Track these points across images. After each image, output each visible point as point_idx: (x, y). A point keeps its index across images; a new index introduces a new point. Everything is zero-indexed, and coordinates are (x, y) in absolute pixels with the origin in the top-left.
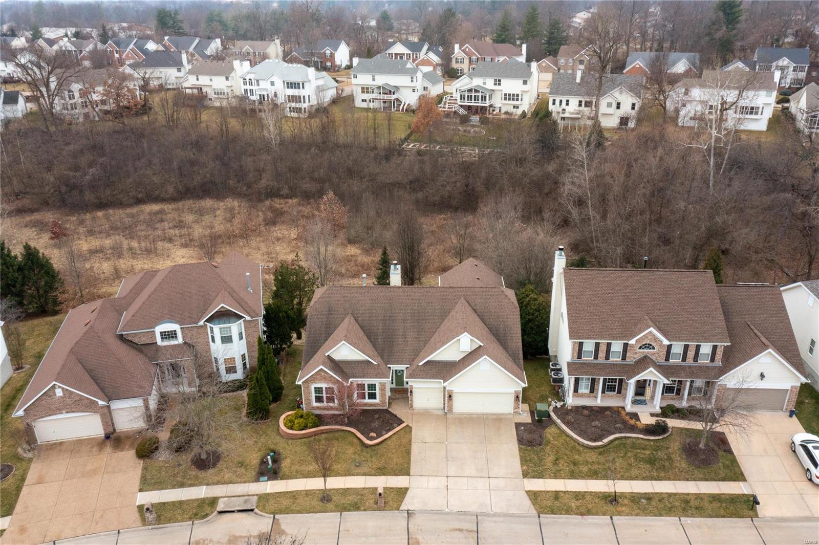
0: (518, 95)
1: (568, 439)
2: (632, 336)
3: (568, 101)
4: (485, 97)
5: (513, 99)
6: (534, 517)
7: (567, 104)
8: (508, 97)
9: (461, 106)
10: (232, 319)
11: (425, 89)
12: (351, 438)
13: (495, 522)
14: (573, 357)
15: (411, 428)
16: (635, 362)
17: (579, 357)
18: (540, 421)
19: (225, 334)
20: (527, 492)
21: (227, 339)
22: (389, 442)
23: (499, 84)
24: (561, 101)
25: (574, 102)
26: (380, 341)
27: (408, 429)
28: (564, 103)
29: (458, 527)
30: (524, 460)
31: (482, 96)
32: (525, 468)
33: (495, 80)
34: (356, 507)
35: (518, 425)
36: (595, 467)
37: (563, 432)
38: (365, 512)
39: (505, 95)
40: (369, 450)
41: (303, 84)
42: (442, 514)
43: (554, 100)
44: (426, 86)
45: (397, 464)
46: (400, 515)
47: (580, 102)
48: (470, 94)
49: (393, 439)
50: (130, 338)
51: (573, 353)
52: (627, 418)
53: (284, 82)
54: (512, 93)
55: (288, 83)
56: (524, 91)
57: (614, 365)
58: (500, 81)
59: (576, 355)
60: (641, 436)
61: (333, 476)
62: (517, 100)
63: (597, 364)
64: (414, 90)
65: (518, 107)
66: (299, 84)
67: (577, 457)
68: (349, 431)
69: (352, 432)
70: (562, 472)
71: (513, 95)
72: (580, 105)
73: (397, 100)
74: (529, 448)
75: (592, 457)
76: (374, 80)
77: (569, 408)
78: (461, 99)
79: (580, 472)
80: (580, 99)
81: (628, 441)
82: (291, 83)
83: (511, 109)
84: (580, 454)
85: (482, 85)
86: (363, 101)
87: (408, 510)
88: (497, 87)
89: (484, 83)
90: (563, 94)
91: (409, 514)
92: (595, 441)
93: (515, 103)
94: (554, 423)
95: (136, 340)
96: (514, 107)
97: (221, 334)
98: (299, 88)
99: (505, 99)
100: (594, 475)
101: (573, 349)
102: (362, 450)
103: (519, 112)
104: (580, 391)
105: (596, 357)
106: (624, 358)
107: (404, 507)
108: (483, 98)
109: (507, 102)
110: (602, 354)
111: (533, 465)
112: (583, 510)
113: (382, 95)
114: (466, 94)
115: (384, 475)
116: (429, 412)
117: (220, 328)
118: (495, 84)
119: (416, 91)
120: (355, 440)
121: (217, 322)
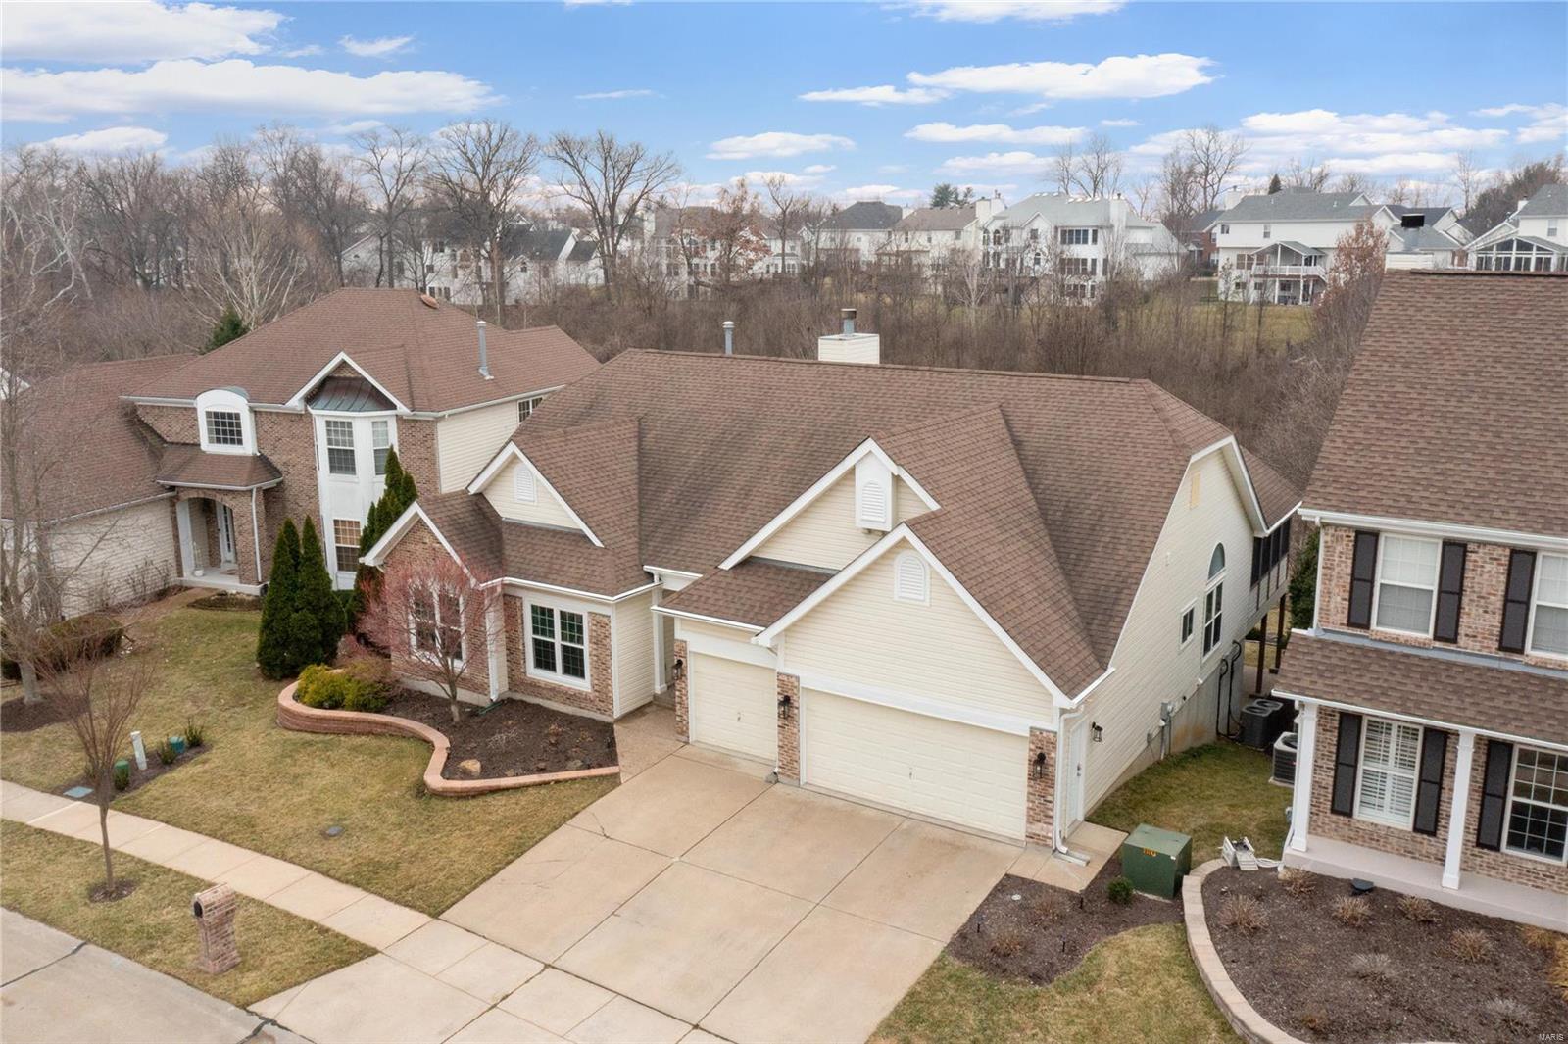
4: (1548, 260)
10: (360, 402)
14: (1324, 613)
15: (615, 785)
18: (1116, 896)
19: (335, 442)
21: (342, 460)
26: (666, 500)
27: (605, 786)
35: (1009, 885)
40: (410, 800)
41: (1095, 233)
45: (441, 870)
46: (230, 1023)
48: (1503, 254)
50: (149, 420)
51: (1328, 595)
53: (1056, 229)
55: (1064, 233)
57: (1549, 684)
59: (1340, 602)
63: (1450, 665)
66: (1086, 232)
68: (429, 742)
69: (431, 747)
76: (1267, 235)
77: (1283, 875)
82: (1071, 232)
85: (1543, 234)
86: (1238, 285)
87: (269, 1021)
89: (1552, 232)
95: (161, 428)
97: (330, 444)
98: (1085, 241)
101: (1328, 567)
102: (398, 800)
104: (1363, 814)
105: (1447, 631)
107: (274, 1004)
110: (1480, 619)
114: (1495, 255)
117: (329, 422)
120: (416, 769)
121: (324, 402)
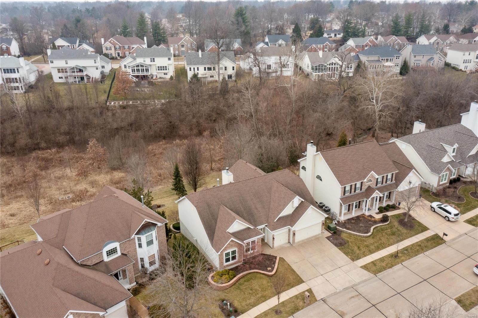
0: (166, 67)
1: (355, 236)
2: (365, 178)
3: (198, 68)
4: (148, 69)
5: (164, 70)
6: (374, 277)
7: (198, 70)
8: (160, 68)
9: (134, 76)
10: (152, 228)
11: (103, 67)
12: (258, 275)
13: (362, 287)
14: (341, 195)
15: (282, 258)
16: (365, 190)
17: (344, 194)
18: (335, 233)
19: (149, 239)
20: (361, 267)
21: (150, 243)
22: (279, 270)
23: (154, 61)
24: (194, 68)
25: (201, 68)
26: (245, 215)
27: (282, 259)
28: (196, 69)
29: (351, 296)
30: (346, 254)
31: (146, 69)
32: (349, 257)
33: (151, 59)
34: (297, 309)
35: (328, 238)
36: (376, 245)
37: (350, 233)
38: (303, 310)
39: (158, 67)
40: (273, 277)
41: (18, 69)
42: (337, 293)
43: (190, 68)
44: (103, 65)
45: (294, 279)
46: (320, 303)
47: (205, 68)
48: (138, 68)
49: (280, 267)
50: (84, 263)
51: (342, 193)
52: (369, 218)
53: (1, 69)
54: (162, 66)
56: (169, 64)
57: (358, 194)
58: (154, 59)
59: (343, 194)
60: (382, 224)
61: (268, 299)
62: (166, 69)
63: (351, 196)
64: (97, 69)
65: (167, 74)
67: (365, 243)
68: (254, 272)
69: (256, 272)
70: (366, 252)
71: (163, 67)
72: (205, 70)
73: (87, 75)
74: (343, 247)
75: (371, 241)
76: (67, 63)
77: (343, 222)
78: (132, 72)
79: (373, 249)
80: (205, 67)
81: (378, 228)
82: (7, 70)
83: (163, 76)
84: (366, 242)
85: (143, 62)
86: (60, 78)
87: (322, 299)
88: (152, 63)
89: (144, 61)
90: (195, 64)
91: (324, 300)
92: (367, 233)
93: (165, 71)
94: (341, 231)
95: (89, 263)
96: (165, 74)
97: (147, 240)
98: (15, 72)
99: (159, 70)
100: (378, 249)
101: (342, 191)
102: (270, 279)
103: (168, 77)
105: (350, 193)
106: (361, 190)
107: (318, 299)
108: (147, 70)
109: (160, 71)
110: (353, 190)
111: (351, 254)
112: (389, 265)
113: (76, 73)
114: (136, 68)
115: (293, 287)
116: (283, 247)
117: (146, 236)
118: (151, 61)
119: (98, 68)
120: (262, 275)
121: (143, 232)
